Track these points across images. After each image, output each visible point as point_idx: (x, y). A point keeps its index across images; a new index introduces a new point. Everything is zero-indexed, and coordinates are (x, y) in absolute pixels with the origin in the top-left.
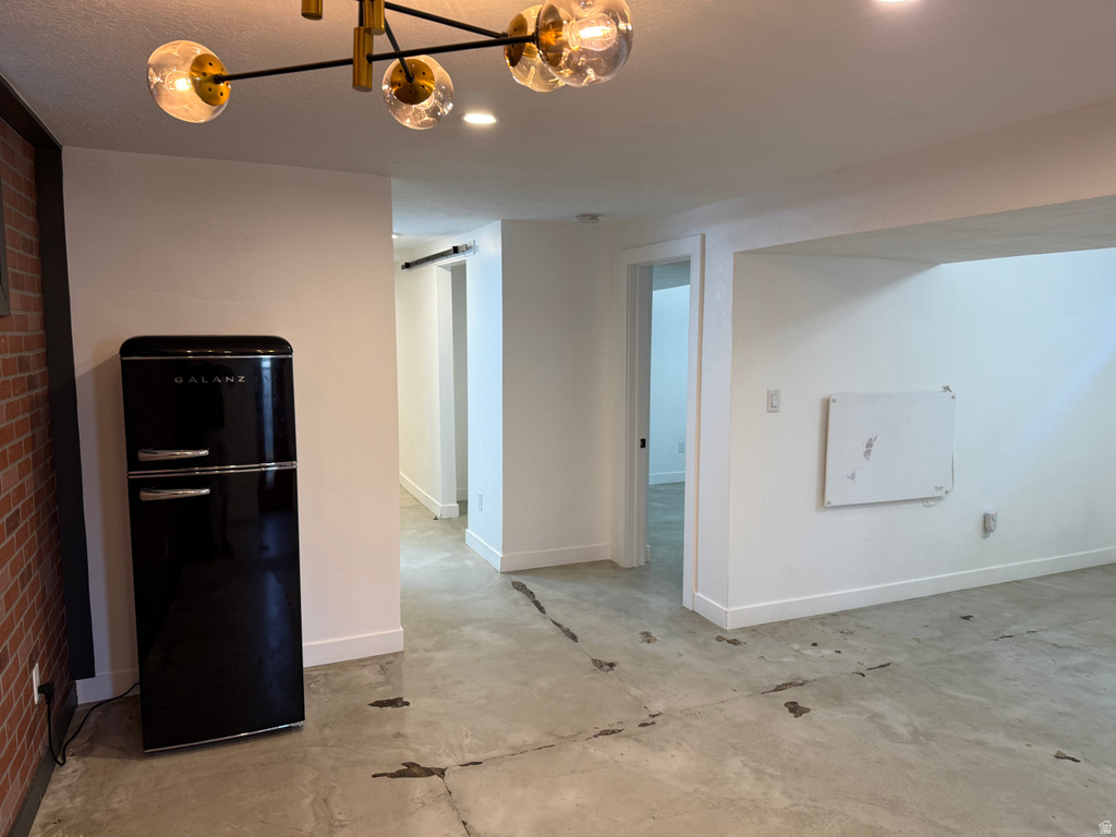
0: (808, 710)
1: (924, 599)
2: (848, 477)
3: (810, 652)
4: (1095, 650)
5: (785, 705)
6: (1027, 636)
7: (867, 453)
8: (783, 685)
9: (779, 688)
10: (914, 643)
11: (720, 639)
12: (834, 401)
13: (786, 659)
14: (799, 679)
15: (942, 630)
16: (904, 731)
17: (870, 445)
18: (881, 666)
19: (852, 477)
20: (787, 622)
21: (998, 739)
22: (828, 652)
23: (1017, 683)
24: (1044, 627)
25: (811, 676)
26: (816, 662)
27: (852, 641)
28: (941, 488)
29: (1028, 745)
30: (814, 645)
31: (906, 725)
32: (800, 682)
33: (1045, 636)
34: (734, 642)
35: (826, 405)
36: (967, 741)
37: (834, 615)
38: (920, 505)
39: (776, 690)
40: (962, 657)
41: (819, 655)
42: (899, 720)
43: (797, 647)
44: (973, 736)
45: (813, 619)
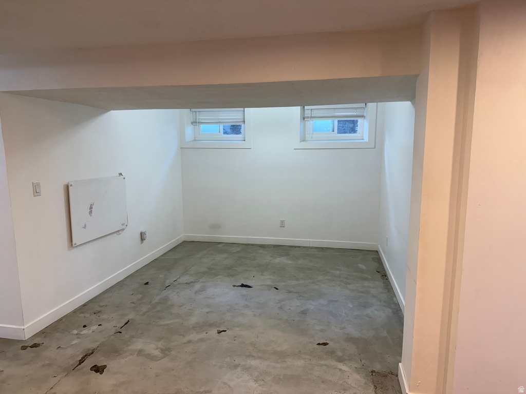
0: (105, 367)
1: (122, 281)
2: (83, 228)
3: (85, 331)
4: (201, 280)
5: (91, 369)
6: (175, 283)
7: (91, 212)
8: (82, 358)
9: (81, 362)
10: (133, 305)
11: (24, 348)
12: (71, 185)
13: (74, 342)
14: (88, 350)
15: (141, 294)
16: (157, 353)
17: (91, 208)
18: (126, 324)
19: (85, 227)
20: (61, 320)
21: (194, 336)
22: (95, 327)
23: (185, 306)
24: (178, 277)
25: (95, 346)
26: (91, 336)
27: (104, 316)
28: (124, 224)
29: (206, 333)
30: (85, 326)
31: (157, 349)
32: (90, 352)
33: (181, 280)
34: (35, 346)
35: (67, 188)
36: (184, 343)
37: (84, 305)
38: (116, 234)
39: (80, 364)
40: (157, 303)
41: (91, 331)
42: (152, 348)
43: (75, 332)
44: (185, 340)
45: (75, 312)
